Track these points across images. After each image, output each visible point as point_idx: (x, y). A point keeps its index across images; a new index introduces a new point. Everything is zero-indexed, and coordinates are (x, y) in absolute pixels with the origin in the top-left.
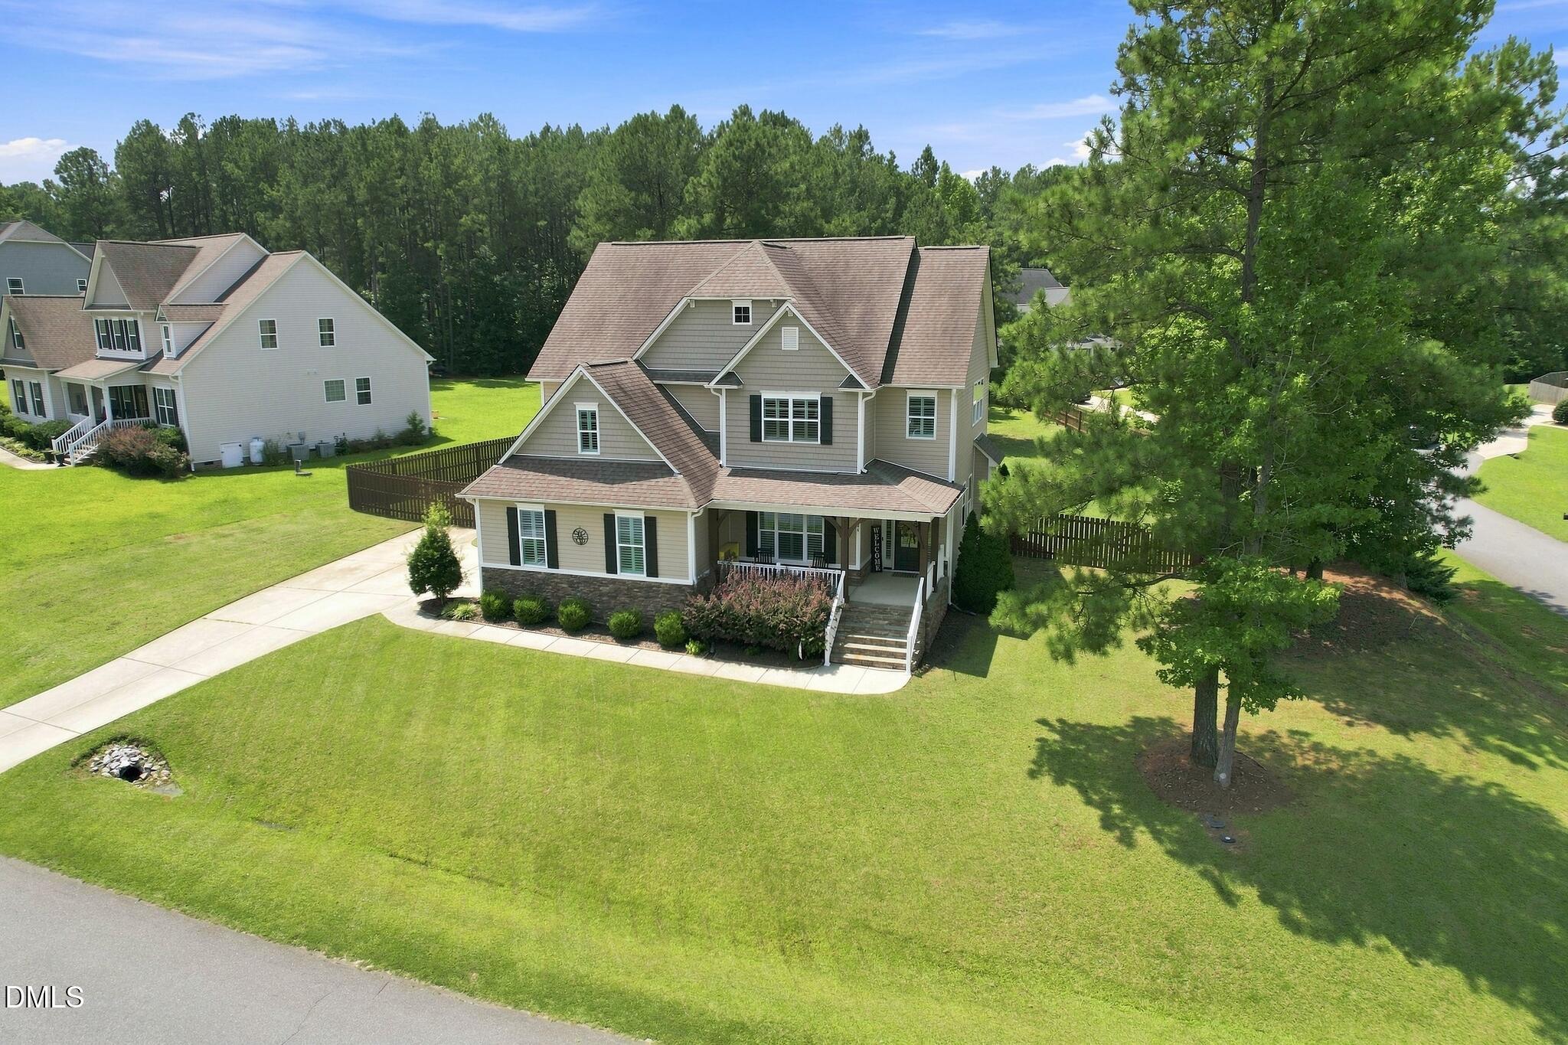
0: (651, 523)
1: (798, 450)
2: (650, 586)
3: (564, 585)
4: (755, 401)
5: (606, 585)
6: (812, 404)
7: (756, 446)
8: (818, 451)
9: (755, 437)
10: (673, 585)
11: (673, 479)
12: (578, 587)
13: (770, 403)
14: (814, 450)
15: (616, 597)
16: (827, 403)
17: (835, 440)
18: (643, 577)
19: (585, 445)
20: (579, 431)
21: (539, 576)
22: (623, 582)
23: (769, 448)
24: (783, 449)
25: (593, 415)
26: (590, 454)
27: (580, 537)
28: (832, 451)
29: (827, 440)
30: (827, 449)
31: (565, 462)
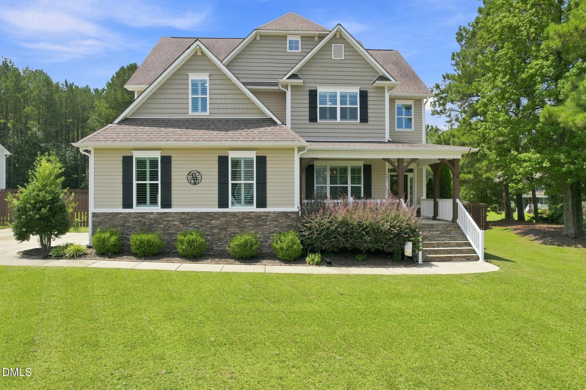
0: (262, 161)
1: (343, 127)
2: (259, 216)
3: (176, 223)
4: (313, 94)
5: (217, 219)
6: (353, 96)
7: (313, 125)
8: (358, 127)
9: (313, 119)
10: (280, 213)
11: (278, 128)
12: (190, 223)
13: (324, 96)
14: (355, 127)
15: (227, 228)
16: (364, 94)
17: (369, 119)
18: (253, 208)
19: (195, 109)
20: (190, 96)
21: (152, 216)
22: (234, 215)
23: (323, 126)
24: (333, 126)
25: (203, 84)
26: (200, 114)
27: (194, 179)
28: (368, 127)
29: (364, 119)
30: (364, 126)
31: (177, 120)
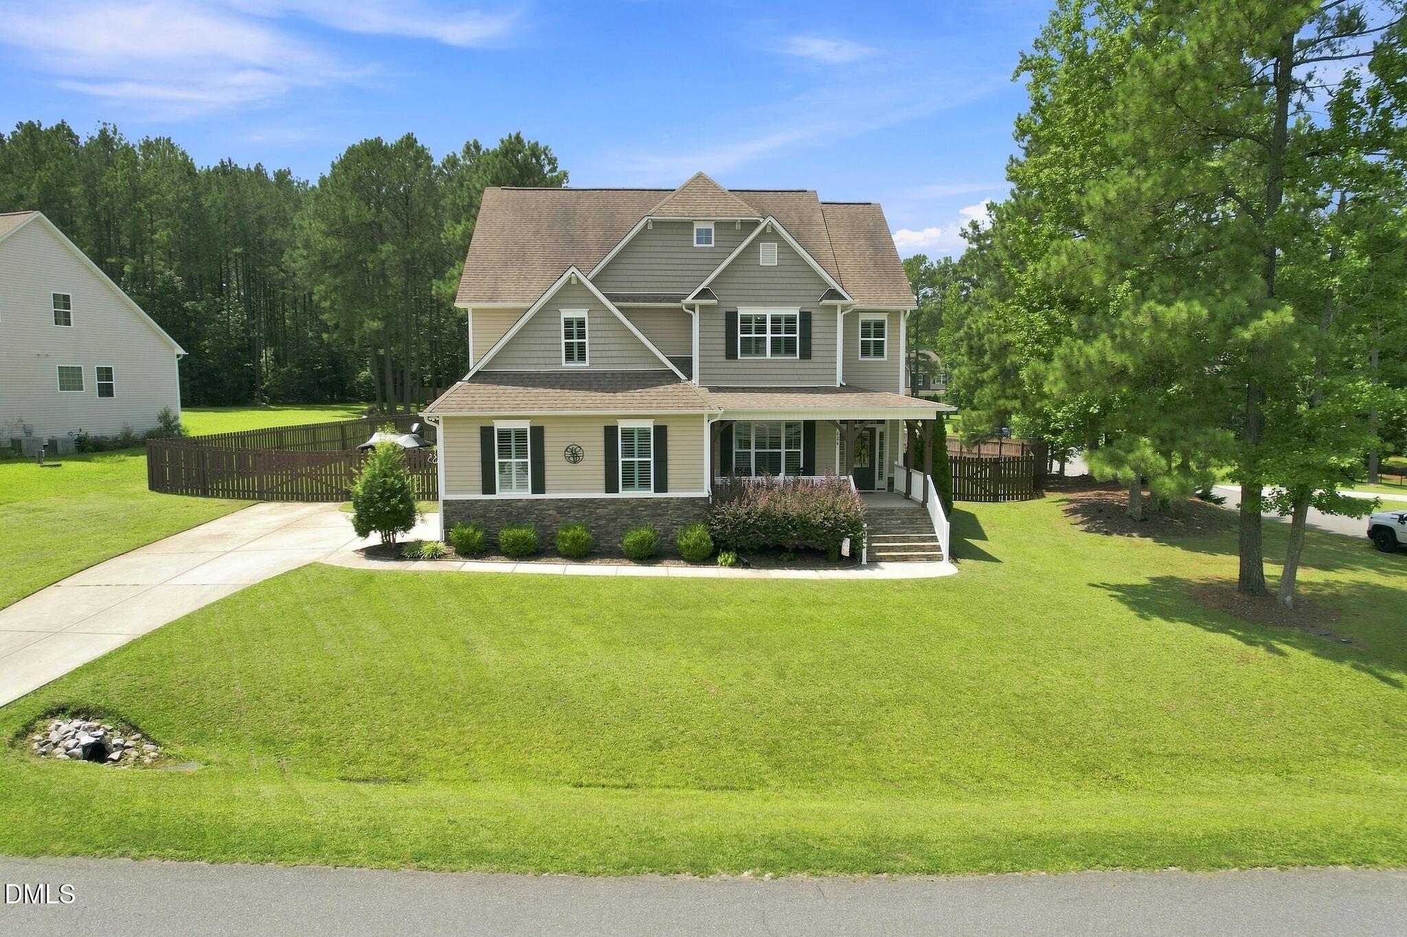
0: (661, 432)
1: (775, 365)
2: (657, 504)
3: (551, 512)
4: (731, 317)
5: (605, 507)
6: (790, 320)
7: (731, 364)
8: (797, 366)
9: (731, 354)
10: (683, 499)
12: (569, 513)
13: (746, 319)
14: (792, 366)
15: (616, 519)
16: (806, 317)
17: (813, 354)
18: (650, 493)
19: (569, 357)
20: (563, 341)
21: (520, 504)
22: (626, 501)
23: (745, 365)
24: (760, 365)
25: (581, 323)
26: (576, 366)
27: (574, 455)
28: (812, 366)
29: (806, 354)
30: (806, 364)
31: (548, 375)
